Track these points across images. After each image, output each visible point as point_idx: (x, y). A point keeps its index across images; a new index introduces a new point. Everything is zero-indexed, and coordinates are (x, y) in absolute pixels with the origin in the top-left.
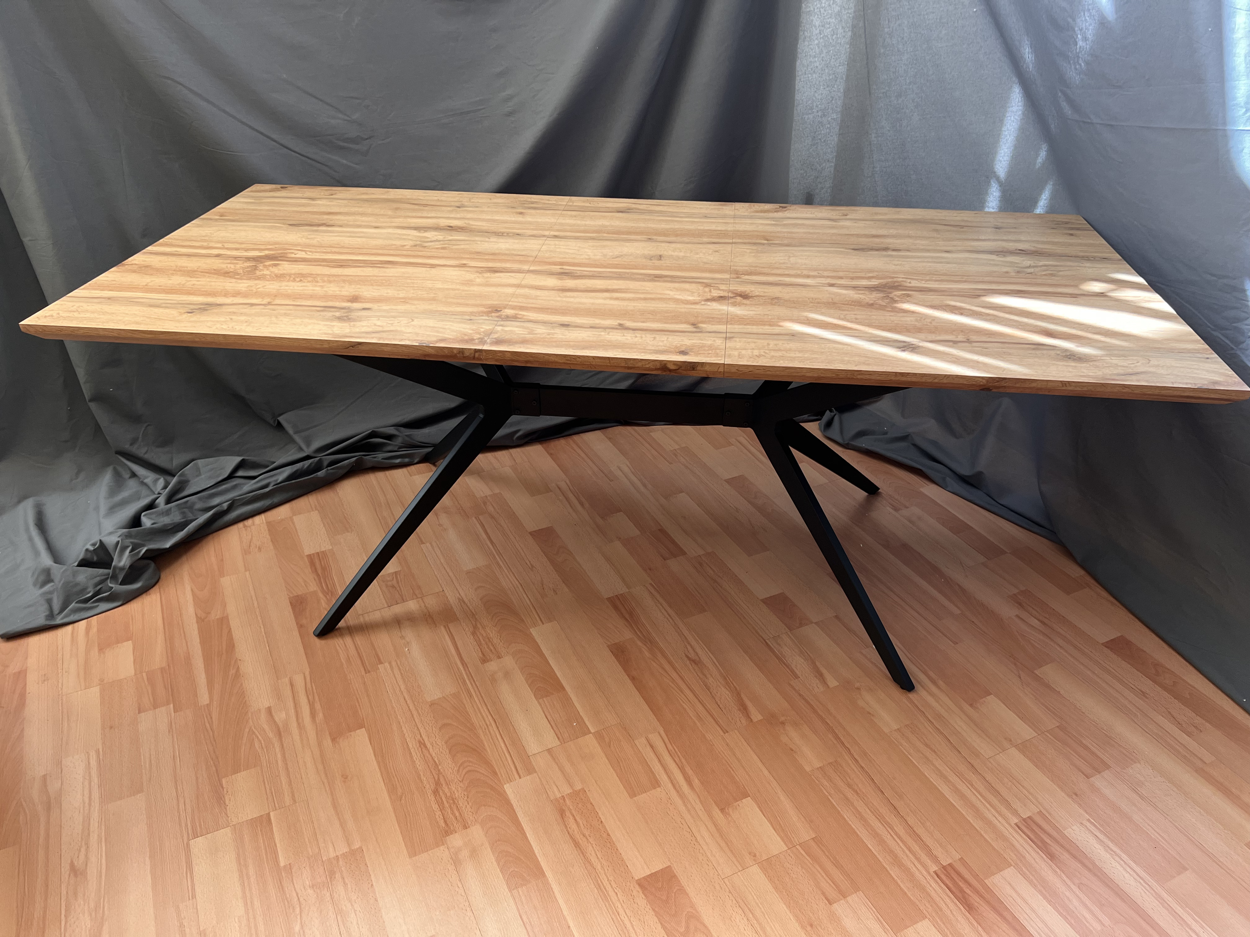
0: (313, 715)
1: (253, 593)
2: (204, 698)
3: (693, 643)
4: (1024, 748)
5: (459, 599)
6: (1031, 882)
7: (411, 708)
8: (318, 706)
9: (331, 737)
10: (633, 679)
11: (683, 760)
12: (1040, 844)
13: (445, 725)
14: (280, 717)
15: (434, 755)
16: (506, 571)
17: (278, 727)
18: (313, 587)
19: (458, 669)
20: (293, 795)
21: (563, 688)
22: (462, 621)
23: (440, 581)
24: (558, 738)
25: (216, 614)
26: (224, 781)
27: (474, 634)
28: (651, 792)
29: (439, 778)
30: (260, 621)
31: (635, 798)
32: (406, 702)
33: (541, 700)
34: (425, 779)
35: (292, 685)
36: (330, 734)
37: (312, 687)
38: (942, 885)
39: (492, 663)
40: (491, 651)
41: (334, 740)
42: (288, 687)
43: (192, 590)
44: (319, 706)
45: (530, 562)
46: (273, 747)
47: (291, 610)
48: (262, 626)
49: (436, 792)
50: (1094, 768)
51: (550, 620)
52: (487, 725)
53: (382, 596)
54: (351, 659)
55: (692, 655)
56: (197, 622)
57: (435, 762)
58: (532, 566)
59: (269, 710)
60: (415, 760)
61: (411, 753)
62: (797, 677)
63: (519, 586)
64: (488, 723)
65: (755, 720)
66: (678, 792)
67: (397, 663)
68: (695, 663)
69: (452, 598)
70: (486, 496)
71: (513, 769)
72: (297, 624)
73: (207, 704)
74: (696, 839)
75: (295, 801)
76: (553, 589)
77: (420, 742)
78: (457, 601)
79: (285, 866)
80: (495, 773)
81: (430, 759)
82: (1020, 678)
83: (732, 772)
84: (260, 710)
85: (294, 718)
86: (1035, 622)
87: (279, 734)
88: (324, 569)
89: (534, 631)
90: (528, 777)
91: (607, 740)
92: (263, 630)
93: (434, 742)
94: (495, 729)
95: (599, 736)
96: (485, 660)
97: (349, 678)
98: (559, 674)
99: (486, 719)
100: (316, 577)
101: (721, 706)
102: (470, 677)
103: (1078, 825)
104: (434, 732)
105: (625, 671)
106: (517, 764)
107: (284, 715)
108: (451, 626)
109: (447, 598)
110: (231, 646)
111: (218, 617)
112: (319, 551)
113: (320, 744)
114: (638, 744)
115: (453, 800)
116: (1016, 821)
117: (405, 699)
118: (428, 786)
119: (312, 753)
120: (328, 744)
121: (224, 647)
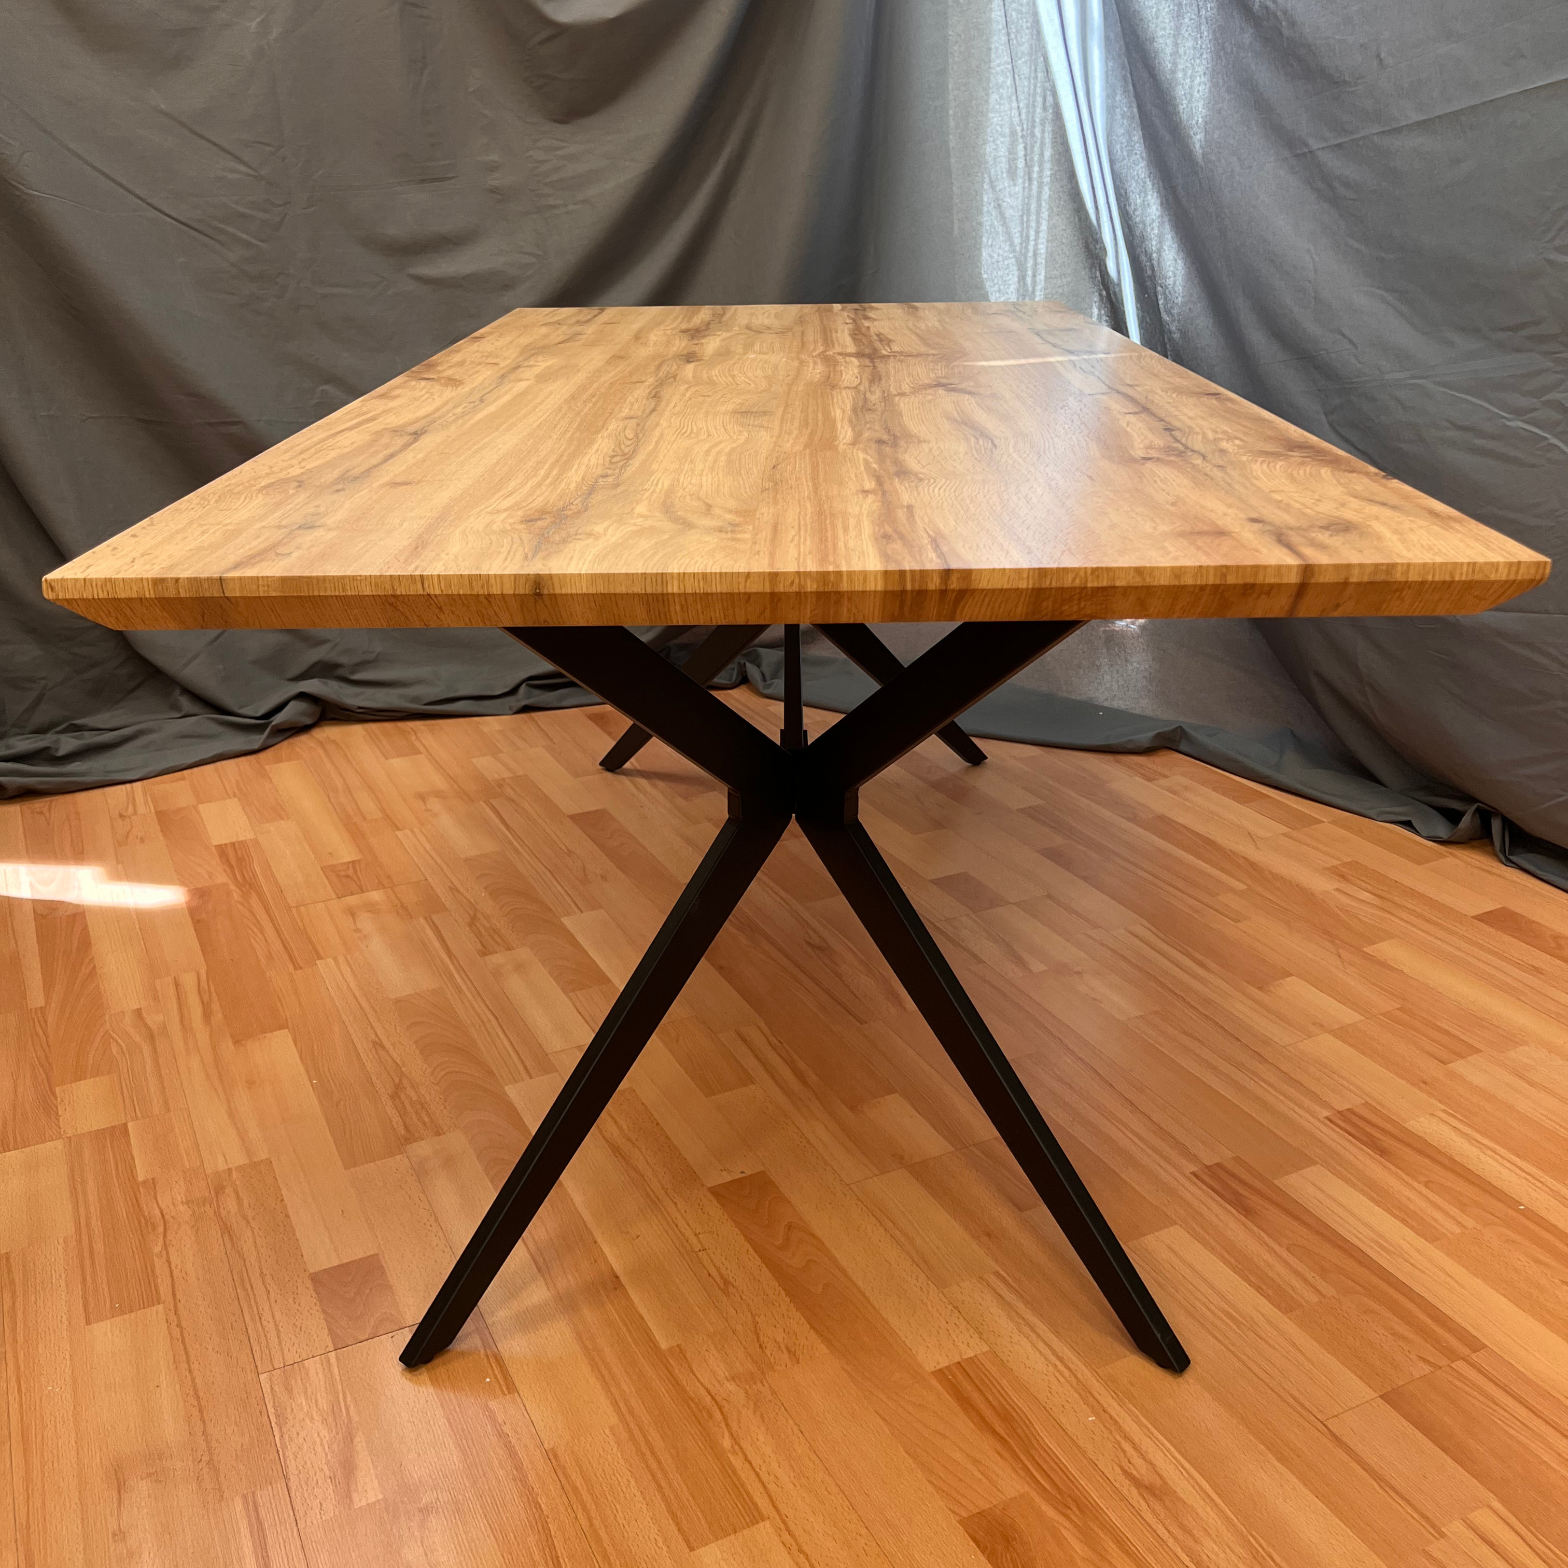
0: (207, 1015)
2: (37, 998)
4: (1343, 1033)
5: (450, 888)
6: (1347, 1181)
7: (364, 1005)
8: (216, 1006)
9: (233, 1039)
11: (795, 1055)
12: (1365, 1139)
13: (416, 1023)
14: (154, 1020)
15: (395, 1055)
16: (526, 856)
17: (150, 1029)
18: (222, 878)
19: (443, 963)
20: (166, 1103)
21: (609, 981)
22: (453, 912)
23: (423, 870)
25: (65, 910)
26: (58, 1090)
27: (471, 925)
28: (739, 1089)
29: (400, 1080)
31: (713, 1097)
32: (357, 999)
33: (571, 994)
34: (378, 1082)
35: (177, 985)
36: (232, 1036)
37: (209, 987)
38: (1204, 1187)
39: (497, 955)
40: (497, 942)
41: (237, 1042)
42: (172, 986)
43: (31, 885)
44: (218, 1007)
45: (566, 847)
46: (141, 1051)
48: (136, 922)
49: (395, 1096)
50: (1454, 1053)
51: (593, 909)
52: (483, 1022)
53: (329, 887)
54: (274, 955)
55: (818, 942)
56: (35, 920)
57: (396, 1063)
58: (569, 851)
59: (138, 1013)
60: (365, 1061)
61: (359, 1055)
63: (548, 873)
64: (485, 1019)
66: (782, 1088)
67: (346, 959)
68: (822, 951)
69: (439, 887)
70: (504, 779)
71: (522, 1069)
73: (41, 1008)
74: (808, 1141)
75: (169, 1111)
76: (602, 876)
77: (374, 1043)
78: (447, 889)
79: (144, 1182)
80: (491, 1073)
81: (389, 1060)
82: (1340, 957)
83: (870, 1065)
84: (123, 1012)
85: (177, 1021)
86: (1366, 896)
87: (151, 1037)
88: (240, 860)
89: (566, 920)
90: (544, 1078)
91: (674, 1035)
93: (397, 1042)
94: (497, 1027)
96: (485, 952)
97: (268, 975)
99: (483, 1016)
100: (227, 868)
101: (859, 996)
102: (461, 971)
103: (1427, 1117)
104: (398, 1031)
106: (527, 1063)
107: (162, 1017)
108: (436, 917)
109: (432, 887)
110: (85, 944)
112: (234, 840)
113: (214, 1047)
114: (723, 1039)
115: (422, 1104)
116: (1326, 1113)
117: (355, 997)
118: (382, 1090)
119: (202, 1057)
120: (227, 1046)
121: (75, 945)
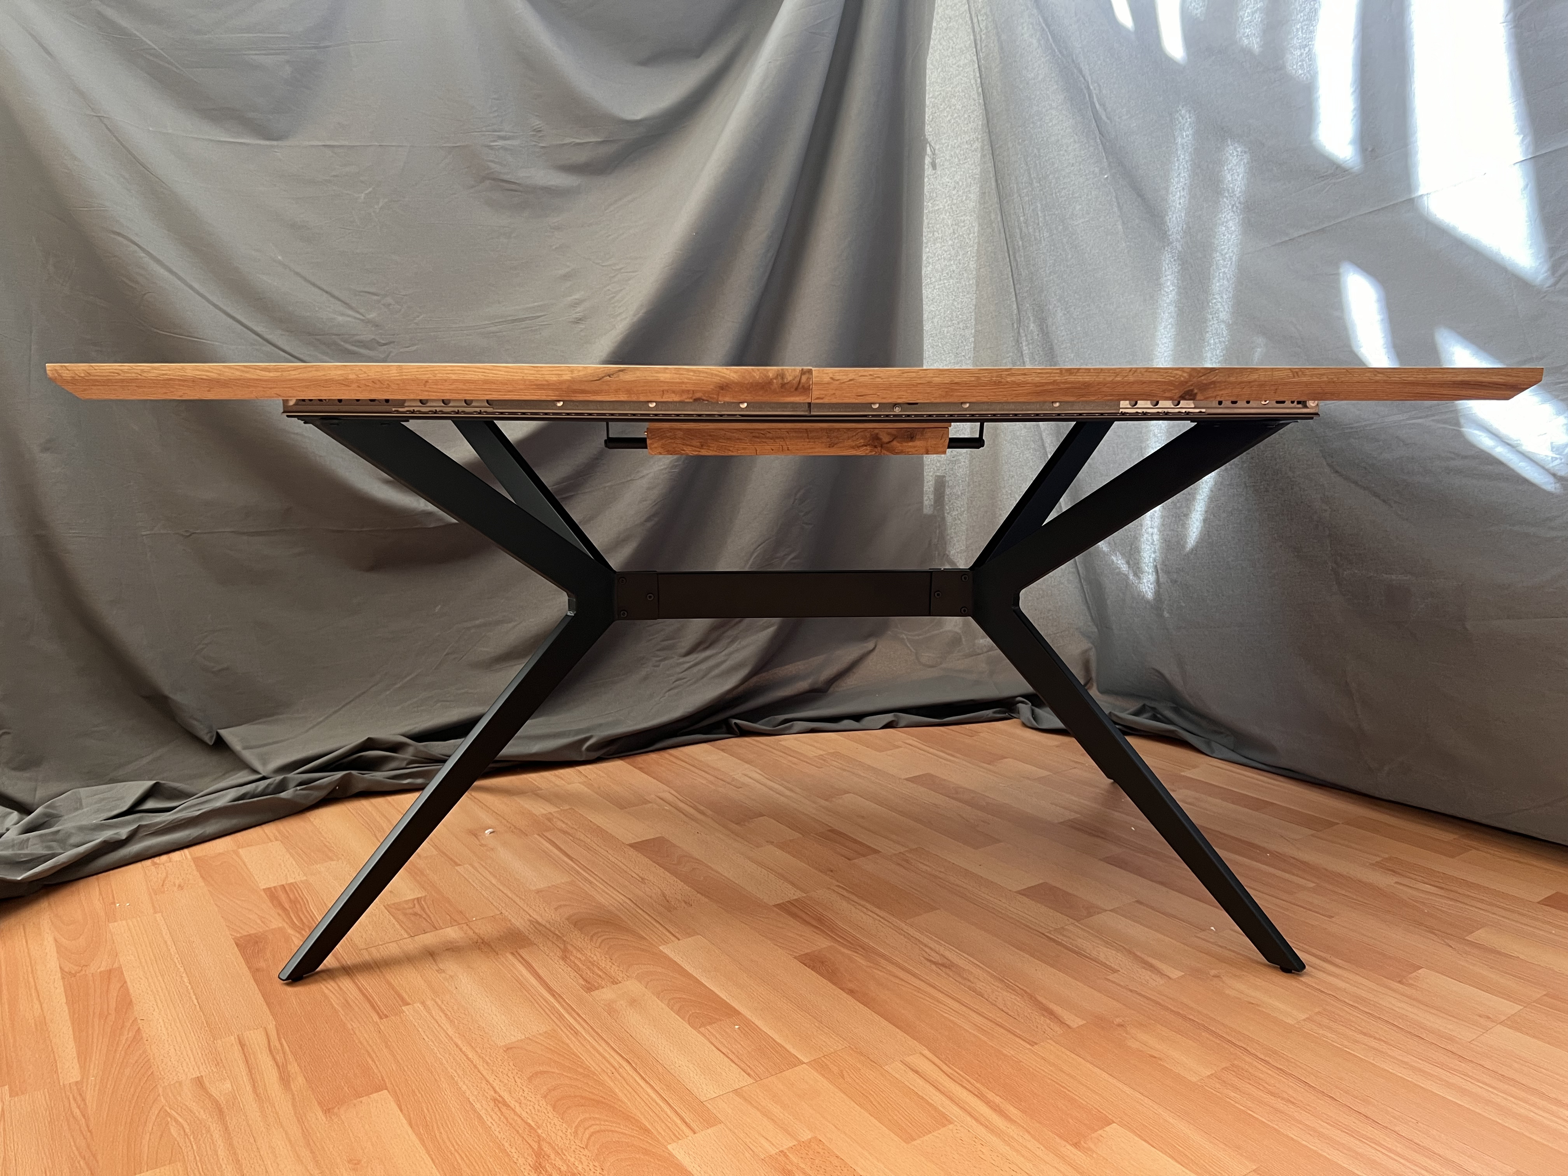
0: (285, 1080)
1: (167, 937)
2: (70, 1071)
3: (932, 945)
4: (1515, 1024)
5: (530, 921)
7: (470, 1056)
8: (293, 1067)
9: (322, 1107)
10: (851, 992)
11: (978, 1085)
13: (536, 1074)
14: (221, 1089)
15: (524, 1115)
16: (602, 885)
17: (217, 1102)
18: (276, 922)
19: (547, 1002)
21: (738, 1013)
22: (541, 945)
23: (495, 904)
24: (749, 1075)
25: (100, 965)
27: (564, 958)
28: (939, 1132)
29: (540, 1147)
30: (182, 969)
31: (915, 1143)
32: (461, 1050)
33: (702, 1029)
34: (513, 1150)
35: (242, 1045)
36: (319, 1103)
37: (281, 1044)
39: (604, 990)
40: (600, 976)
41: (327, 1111)
42: (237, 1048)
43: (56, 940)
44: (297, 1068)
45: (638, 875)
46: (208, 1131)
47: (238, 953)
48: (184, 975)
51: (690, 935)
52: (614, 1067)
53: (398, 926)
54: (352, 1003)
55: (936, 958)
56: (63, 978)
57: (530, 1125)
58: (642, 879)
59: (199, 1082)
60: (490, 1125)
61: (480, 1117)
62: (1115, 971)
63: (628, 901)
64: (616, 1065)
65: (1074, 1025)
66: (987, 1127)
67: (436, 1002)
68: (946, 967)
69: (519, 922)
70: (551, 814)
71: (679, 1122)
72: (249, 968)
73: (77, 1082)
76: (684, 901)
77: (495, 1100)
78: (528, 923)
80: (645, 1131)
81: (519, 1121)
82: (1450, 947)
83: (1067, 1092)
84: (180, 1083)
85: (249, 1088)
87: (220, 1112)
88: (294, 902)
89: (665, 949)
90: (709, 1131)
91: (835, 1069)
92: (186, 980)
93: (522, 1098)
94: (631, 1072)
95: (819, 1065)
96: (590, 988)
97: (350, 1027)
98: (723, 995)
99: (612, 1061)
100: (280, 912)
101: (1010, 1013)
102: (570, 1010)
104: (520, 1085)
105: (835, 984)
106: (683, 1114)
107: (229, 1086)
108: (524, 953)
109: (510, 921)
110: (126, 1002)
111: (102, 969)
112: (284, 883)
113: (301, 1120)
114: (891, 1071)
117: (457, 1046)
118: (521, 1161)
119: (286, 1133)
120: (316, 1117)
121: (113, 1005)
